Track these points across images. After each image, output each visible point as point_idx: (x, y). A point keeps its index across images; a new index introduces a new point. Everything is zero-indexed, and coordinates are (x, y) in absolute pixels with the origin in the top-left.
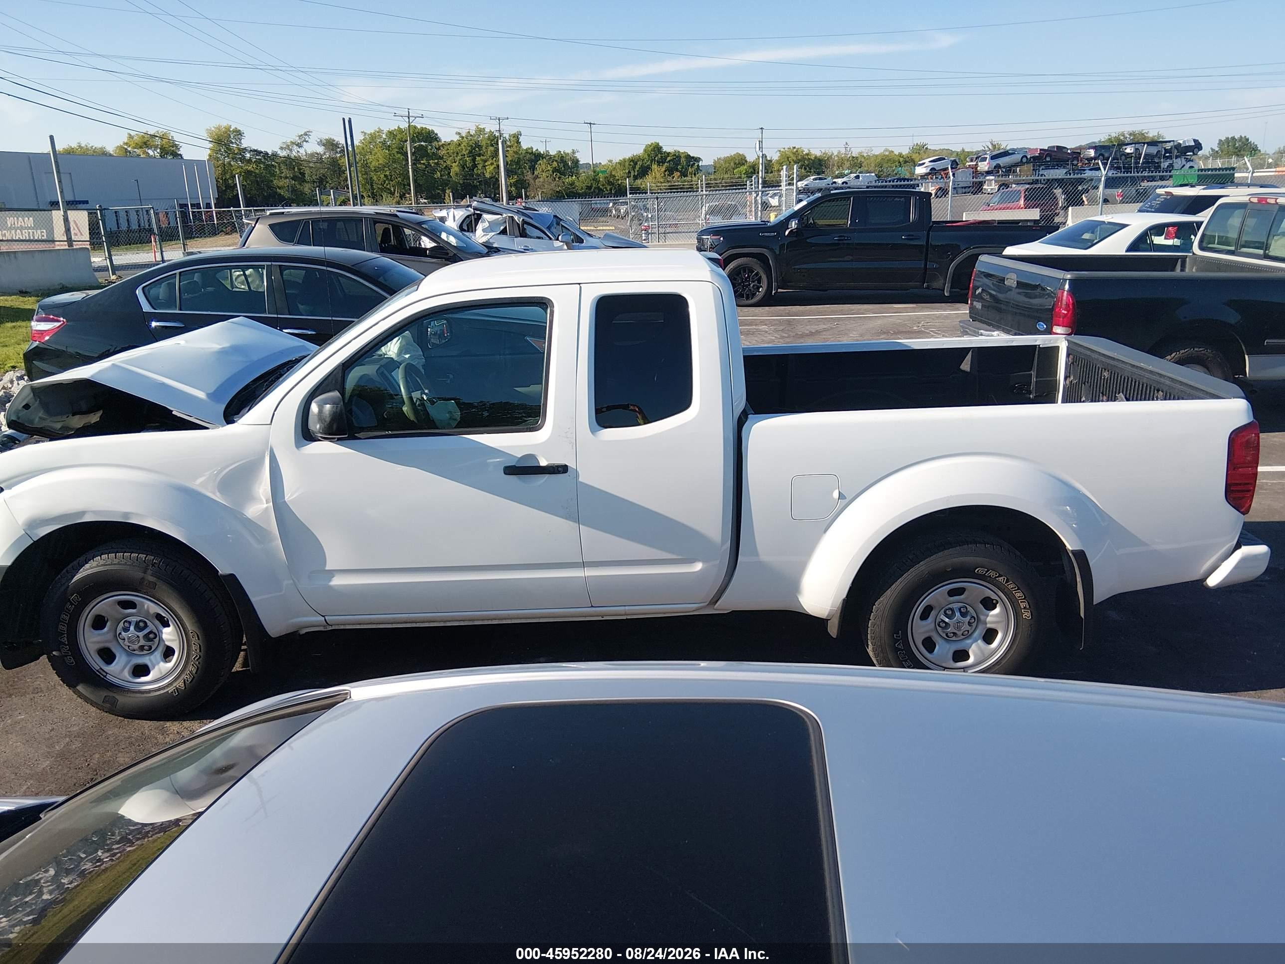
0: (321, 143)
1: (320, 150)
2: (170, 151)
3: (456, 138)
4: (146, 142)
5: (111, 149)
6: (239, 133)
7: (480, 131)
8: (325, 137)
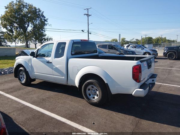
0: (136, 40)
1: (135, 40)
2: (116, 41)
3: (155, 38)
4: (114, 40)
5: (110, 41)
6: (125, 39)
7: (159, 37)
8: (136, 39)
